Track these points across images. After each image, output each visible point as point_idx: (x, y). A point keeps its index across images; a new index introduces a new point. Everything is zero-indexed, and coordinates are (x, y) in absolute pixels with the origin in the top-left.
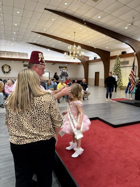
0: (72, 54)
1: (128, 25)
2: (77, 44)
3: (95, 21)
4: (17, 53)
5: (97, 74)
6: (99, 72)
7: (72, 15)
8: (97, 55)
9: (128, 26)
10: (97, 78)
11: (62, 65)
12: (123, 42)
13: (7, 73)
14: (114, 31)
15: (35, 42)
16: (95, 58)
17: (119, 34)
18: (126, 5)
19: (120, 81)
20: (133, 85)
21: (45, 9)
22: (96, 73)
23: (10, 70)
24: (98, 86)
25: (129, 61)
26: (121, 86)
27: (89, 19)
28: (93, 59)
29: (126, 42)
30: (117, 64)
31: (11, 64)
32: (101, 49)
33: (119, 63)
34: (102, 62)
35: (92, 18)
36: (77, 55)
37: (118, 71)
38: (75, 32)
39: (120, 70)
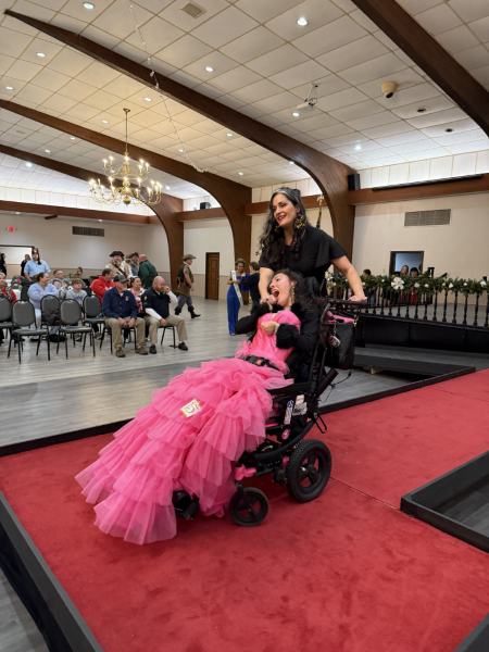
0: (118, 183)
1: (299, 107)
2: (136, 152)
3: (195, 80)
5: (212, 259)
6: (218, 254)
7: (116, 50)
8: (208, 194)
9: (300, 110)
10: (213, 274)
11: (83, 224)
12: (290, 159)
14: (259, 120)
16: (203, 206)
17: (276, 132)
18: (288, 42)
21: (8, 12)
22: (208, 255)
24: (217, 299)
27: (173, 70)
28: (198, 208)
29: (299, 159)
32: (221, 175)
34: (225, 222)
35: (185, 69)
36: (137, 190)
38: (127, 111)
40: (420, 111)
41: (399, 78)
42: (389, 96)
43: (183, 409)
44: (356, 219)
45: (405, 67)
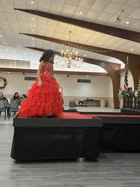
4: (15, 61)
6: (132, 88)
13: (1, 88)
14: (116, 27)
15: (33, 46)
21: (15, 9)
23: (5, 85)
28: (124, 68)
31: (7, 76)
38: (70, 32)
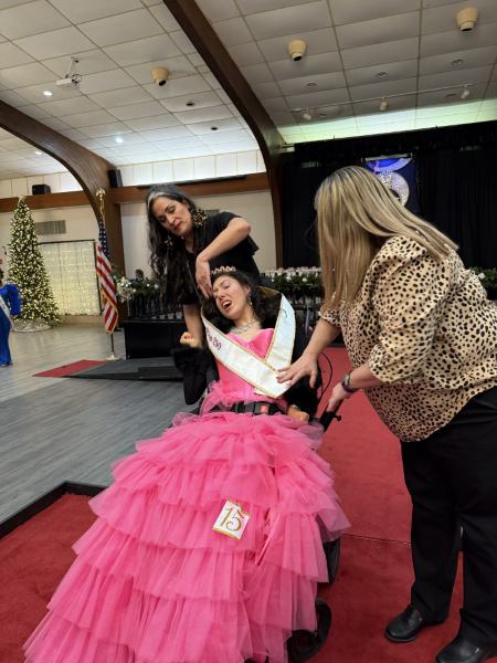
12: (40, 148)
17: (20, 112)
19: (46, 295)
20: (111, 307)
25: (64, 222)
26: (51, 314)
30: (24, 231)
33: (28, 227)
37: (32, 260)
39: (39, 255)
40: (189, 105)
41: (172, 65)
42: (162, 83)
43: (217, 526)
44: (123, 219)
45: (178, 53)
